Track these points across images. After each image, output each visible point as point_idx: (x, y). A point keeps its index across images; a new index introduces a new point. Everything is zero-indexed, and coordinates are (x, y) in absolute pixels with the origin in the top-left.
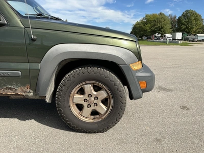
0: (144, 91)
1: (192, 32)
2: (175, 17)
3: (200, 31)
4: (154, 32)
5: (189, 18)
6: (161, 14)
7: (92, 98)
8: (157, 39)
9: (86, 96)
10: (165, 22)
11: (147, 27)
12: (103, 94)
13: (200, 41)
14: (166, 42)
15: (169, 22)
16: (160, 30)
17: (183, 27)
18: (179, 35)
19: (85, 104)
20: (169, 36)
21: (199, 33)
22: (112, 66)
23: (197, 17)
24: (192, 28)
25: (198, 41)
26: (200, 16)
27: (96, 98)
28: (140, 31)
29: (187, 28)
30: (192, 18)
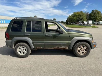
0: (94, 47)
1: (97, 20)
2: (88, 13)
3: (101, 20)
4: (78, 21)
5: (95, 14)
6: (81, 12)
7: (82, 49)
8: (80, 24)
9: (81, 49)
10: (83, 16)
11: (75, 18)
12: (85, 48)
13: (101, 24)
14: (85, 26)
15: (85, 16)
16: (81, 19)
17: (92, 18)
18: (90, 22)
19: (81, 51)
20: (85, 22)
21: (100, 21)
22: (88, 42)
23: (99, 13)
24: (97, 18)
25: (100, 24)
26: (100, 12)
27: (83, 49)
28: (71, 20)
29: (94, 18)
30: (97, 13)
